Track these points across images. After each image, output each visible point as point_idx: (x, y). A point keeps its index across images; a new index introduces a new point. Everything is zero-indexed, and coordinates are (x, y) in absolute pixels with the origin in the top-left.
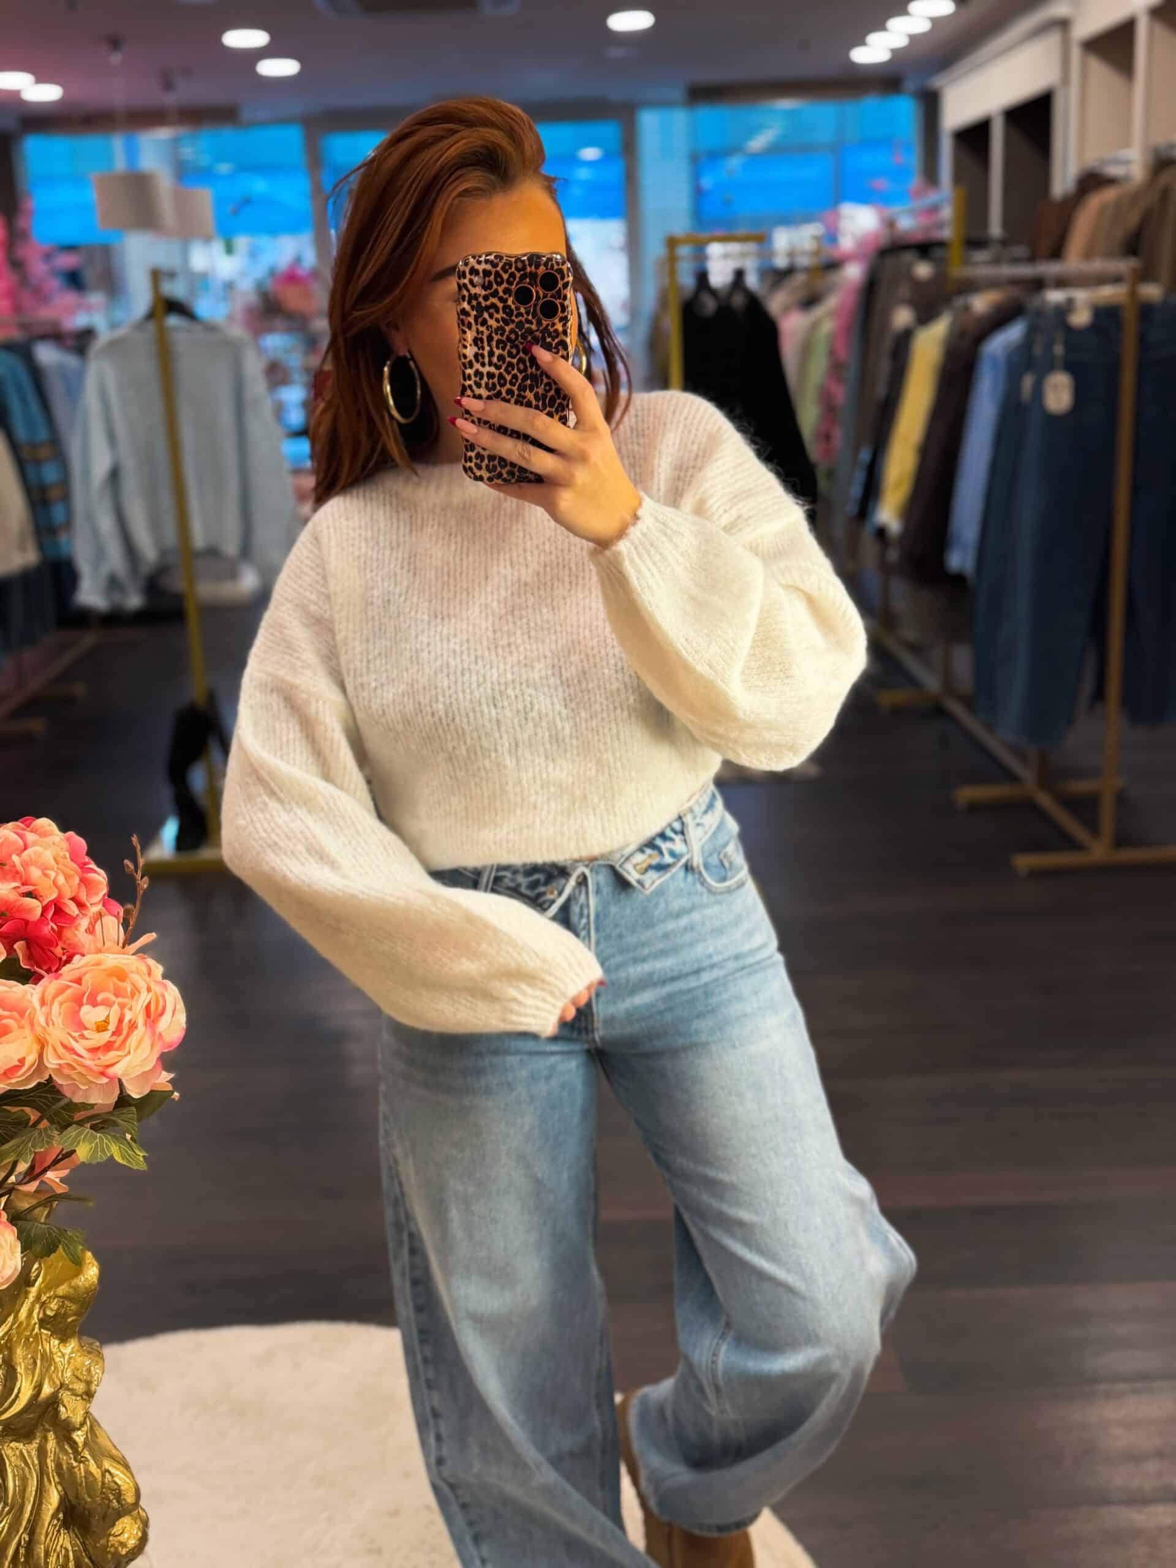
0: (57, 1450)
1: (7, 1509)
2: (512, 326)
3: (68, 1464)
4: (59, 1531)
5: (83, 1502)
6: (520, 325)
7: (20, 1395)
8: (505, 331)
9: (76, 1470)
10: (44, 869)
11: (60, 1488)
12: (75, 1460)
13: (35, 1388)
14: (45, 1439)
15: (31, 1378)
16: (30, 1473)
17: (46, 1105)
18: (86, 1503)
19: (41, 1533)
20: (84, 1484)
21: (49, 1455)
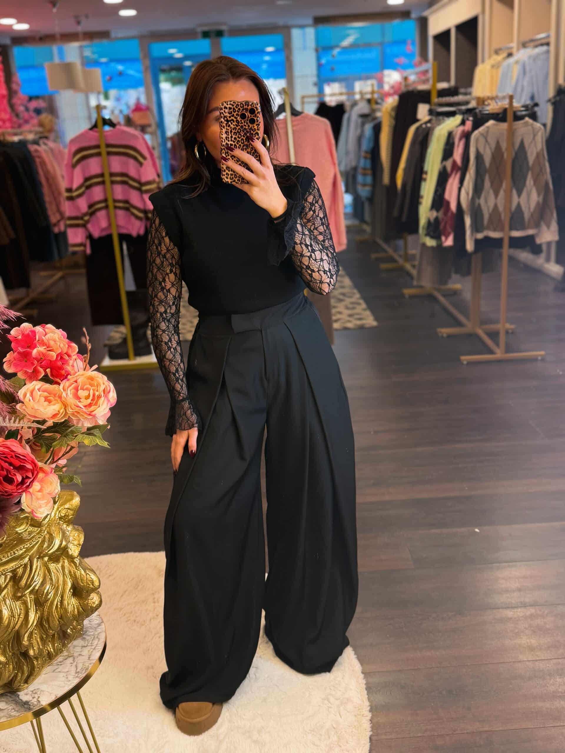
0: (69, 566)
1: (54, 586)
2: (239, 127)
3: (74, 571)
4: (71, 597)
5: (80, 586)
6: (242, 127)
7: (55, 544)
8: (236, 129)
9: (76, 573)
10: (55, 341)
11: (71, 580)
12: (76, 569)
13: (61, 541)
14: (64, 562)
15: (58, 538)
16: (59, 574)
17: (62, 431)
18: (81, 585)
19: (66, 596)
20: (80, 578)
21: (66, 568)
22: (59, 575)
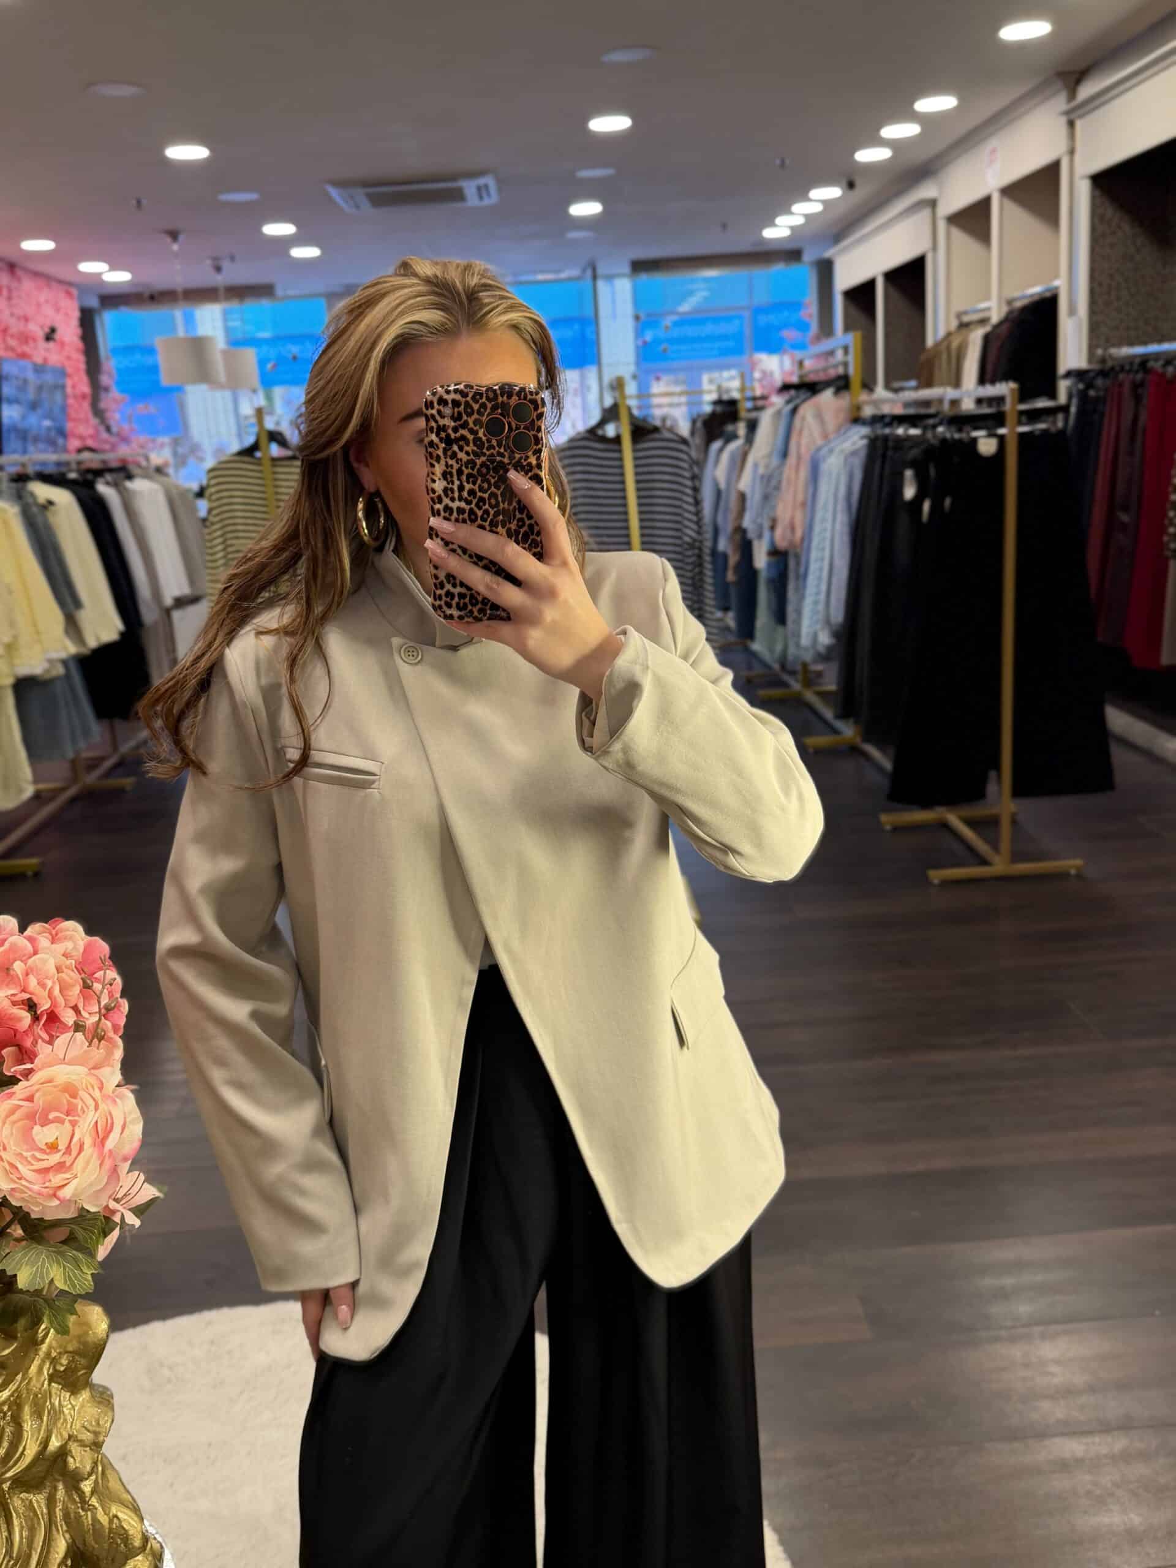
0: (66, 1499)
3: (76, 1512)
5: (91, 1549)
7: (25, 1453)
8: (475, 464)
9: (84, 1519)
11: (67, 1536)
12: (83, 1509)
13: (41, 1443)
14: (55, 1488)
15: (36, 1435)
16: (39, 1523)
18: (94, 1548)
20: (91, 1531)
21: (58, 1504)
22: (36, 1525)
